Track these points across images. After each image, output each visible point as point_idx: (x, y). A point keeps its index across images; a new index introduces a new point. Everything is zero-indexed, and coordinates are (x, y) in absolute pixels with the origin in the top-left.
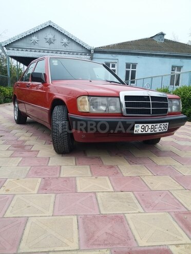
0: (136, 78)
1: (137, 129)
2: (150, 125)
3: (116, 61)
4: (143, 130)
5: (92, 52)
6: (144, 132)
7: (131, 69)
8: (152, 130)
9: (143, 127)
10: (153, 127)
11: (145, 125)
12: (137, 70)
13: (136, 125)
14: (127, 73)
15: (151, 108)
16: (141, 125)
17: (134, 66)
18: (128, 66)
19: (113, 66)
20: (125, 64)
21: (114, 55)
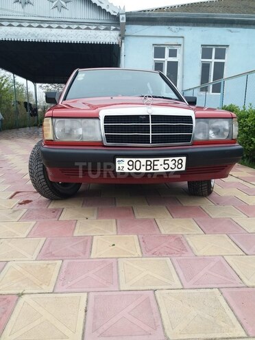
0: (225, 77)
1: (121, 166)
2: (143, 161)
3: (180, 41)
4: (131, 168)
5: (123, 20)
6: (134, 171)
7: (213, 60)
8: (148, 168)
9: (131, 163)
10: (149, 163)
11: (134, 160)
12: (228, 60)
13: (117, 159)
14: (205, 68)
15: (151, 134)
16: (126, 160)
17: (221, 52)
18: (206, 52)
19: (173, 53)
20: (200, 49)
21: (174, 28)
